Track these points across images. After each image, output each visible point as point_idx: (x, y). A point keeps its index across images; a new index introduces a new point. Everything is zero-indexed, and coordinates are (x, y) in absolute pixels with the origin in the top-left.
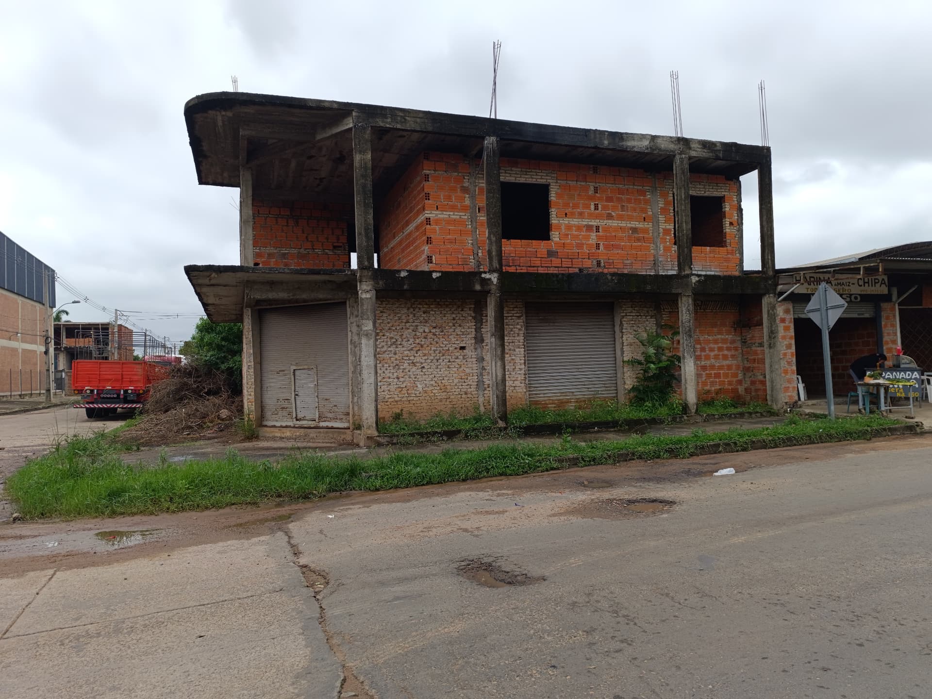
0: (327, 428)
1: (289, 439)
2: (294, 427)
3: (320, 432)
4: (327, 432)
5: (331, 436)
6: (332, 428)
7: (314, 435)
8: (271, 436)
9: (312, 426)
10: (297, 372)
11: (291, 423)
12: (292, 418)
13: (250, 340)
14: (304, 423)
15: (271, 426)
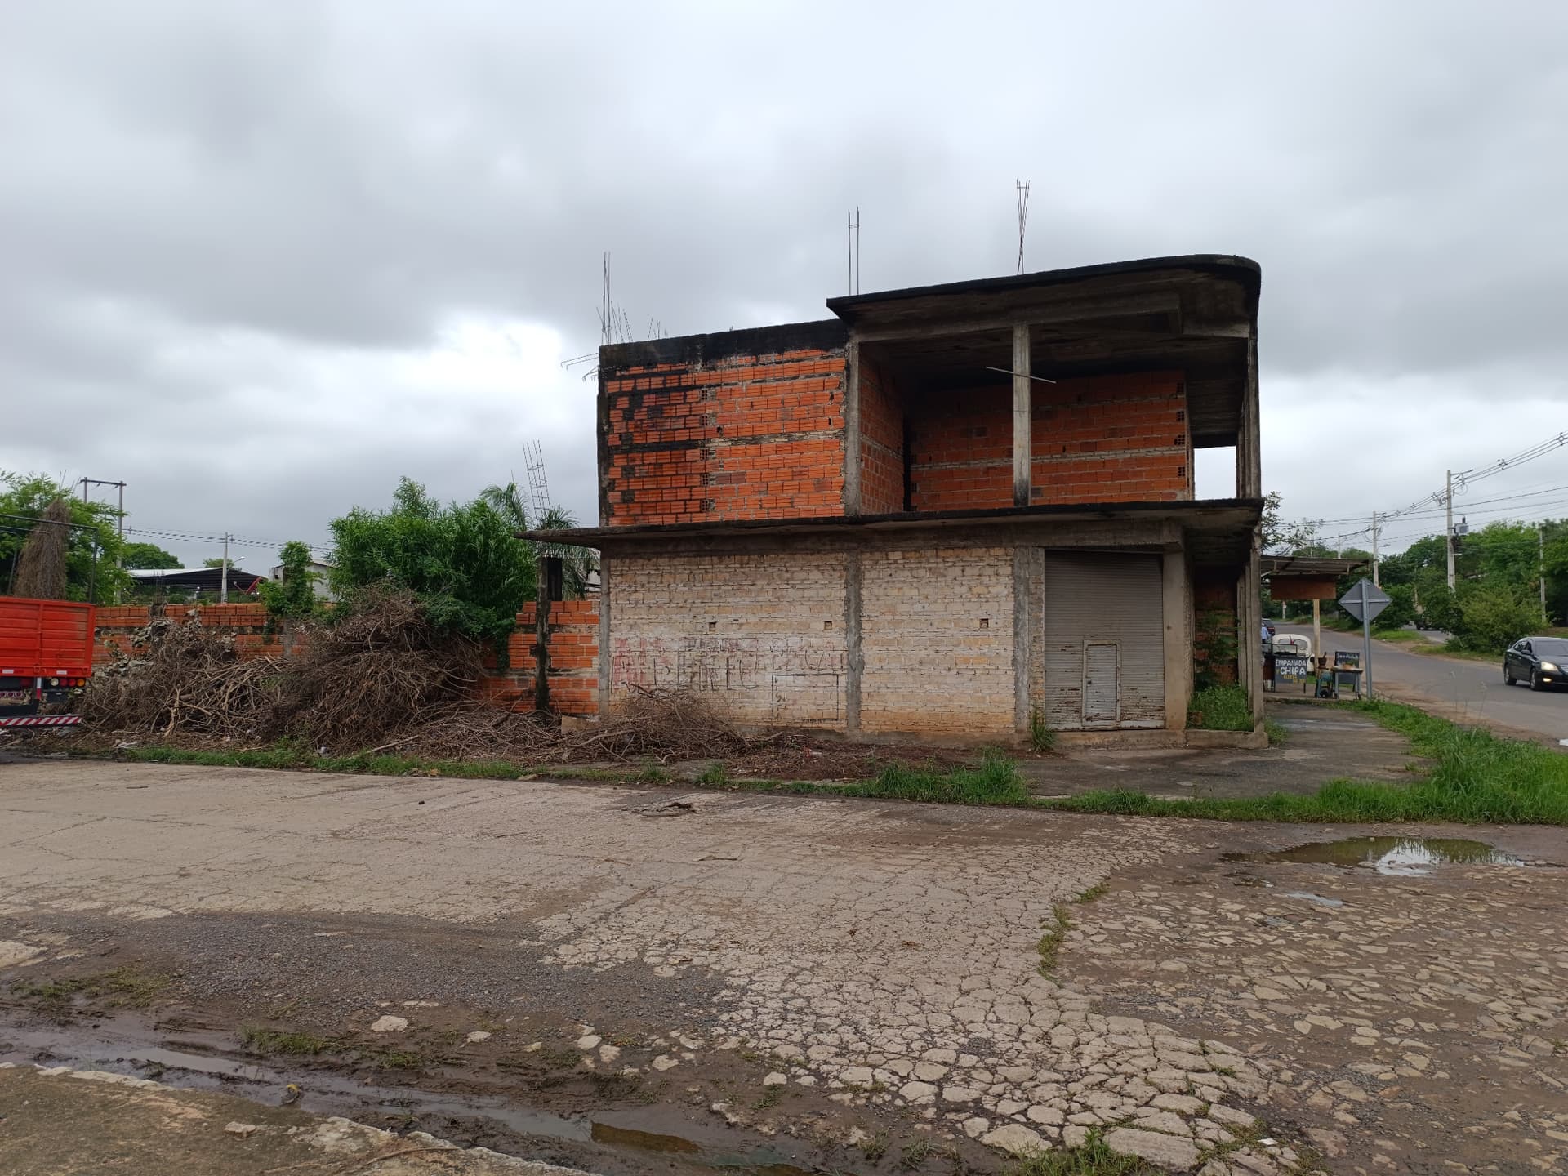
0: (1132, 729)
1: (1096, 747)
2: (1083, 730)
3: (1142, 735)
4: (1151, 735)
5: (1158, 739)
6: (1140, 729)
7: (1135, 740)
8: (1070, 744)
9: (1111, 727)
10: (1092, 650)
11: (1078, 725)
12: (1081, 717)
13: (1040, 599)
14: (1098, 723)
15: (1057, 731)
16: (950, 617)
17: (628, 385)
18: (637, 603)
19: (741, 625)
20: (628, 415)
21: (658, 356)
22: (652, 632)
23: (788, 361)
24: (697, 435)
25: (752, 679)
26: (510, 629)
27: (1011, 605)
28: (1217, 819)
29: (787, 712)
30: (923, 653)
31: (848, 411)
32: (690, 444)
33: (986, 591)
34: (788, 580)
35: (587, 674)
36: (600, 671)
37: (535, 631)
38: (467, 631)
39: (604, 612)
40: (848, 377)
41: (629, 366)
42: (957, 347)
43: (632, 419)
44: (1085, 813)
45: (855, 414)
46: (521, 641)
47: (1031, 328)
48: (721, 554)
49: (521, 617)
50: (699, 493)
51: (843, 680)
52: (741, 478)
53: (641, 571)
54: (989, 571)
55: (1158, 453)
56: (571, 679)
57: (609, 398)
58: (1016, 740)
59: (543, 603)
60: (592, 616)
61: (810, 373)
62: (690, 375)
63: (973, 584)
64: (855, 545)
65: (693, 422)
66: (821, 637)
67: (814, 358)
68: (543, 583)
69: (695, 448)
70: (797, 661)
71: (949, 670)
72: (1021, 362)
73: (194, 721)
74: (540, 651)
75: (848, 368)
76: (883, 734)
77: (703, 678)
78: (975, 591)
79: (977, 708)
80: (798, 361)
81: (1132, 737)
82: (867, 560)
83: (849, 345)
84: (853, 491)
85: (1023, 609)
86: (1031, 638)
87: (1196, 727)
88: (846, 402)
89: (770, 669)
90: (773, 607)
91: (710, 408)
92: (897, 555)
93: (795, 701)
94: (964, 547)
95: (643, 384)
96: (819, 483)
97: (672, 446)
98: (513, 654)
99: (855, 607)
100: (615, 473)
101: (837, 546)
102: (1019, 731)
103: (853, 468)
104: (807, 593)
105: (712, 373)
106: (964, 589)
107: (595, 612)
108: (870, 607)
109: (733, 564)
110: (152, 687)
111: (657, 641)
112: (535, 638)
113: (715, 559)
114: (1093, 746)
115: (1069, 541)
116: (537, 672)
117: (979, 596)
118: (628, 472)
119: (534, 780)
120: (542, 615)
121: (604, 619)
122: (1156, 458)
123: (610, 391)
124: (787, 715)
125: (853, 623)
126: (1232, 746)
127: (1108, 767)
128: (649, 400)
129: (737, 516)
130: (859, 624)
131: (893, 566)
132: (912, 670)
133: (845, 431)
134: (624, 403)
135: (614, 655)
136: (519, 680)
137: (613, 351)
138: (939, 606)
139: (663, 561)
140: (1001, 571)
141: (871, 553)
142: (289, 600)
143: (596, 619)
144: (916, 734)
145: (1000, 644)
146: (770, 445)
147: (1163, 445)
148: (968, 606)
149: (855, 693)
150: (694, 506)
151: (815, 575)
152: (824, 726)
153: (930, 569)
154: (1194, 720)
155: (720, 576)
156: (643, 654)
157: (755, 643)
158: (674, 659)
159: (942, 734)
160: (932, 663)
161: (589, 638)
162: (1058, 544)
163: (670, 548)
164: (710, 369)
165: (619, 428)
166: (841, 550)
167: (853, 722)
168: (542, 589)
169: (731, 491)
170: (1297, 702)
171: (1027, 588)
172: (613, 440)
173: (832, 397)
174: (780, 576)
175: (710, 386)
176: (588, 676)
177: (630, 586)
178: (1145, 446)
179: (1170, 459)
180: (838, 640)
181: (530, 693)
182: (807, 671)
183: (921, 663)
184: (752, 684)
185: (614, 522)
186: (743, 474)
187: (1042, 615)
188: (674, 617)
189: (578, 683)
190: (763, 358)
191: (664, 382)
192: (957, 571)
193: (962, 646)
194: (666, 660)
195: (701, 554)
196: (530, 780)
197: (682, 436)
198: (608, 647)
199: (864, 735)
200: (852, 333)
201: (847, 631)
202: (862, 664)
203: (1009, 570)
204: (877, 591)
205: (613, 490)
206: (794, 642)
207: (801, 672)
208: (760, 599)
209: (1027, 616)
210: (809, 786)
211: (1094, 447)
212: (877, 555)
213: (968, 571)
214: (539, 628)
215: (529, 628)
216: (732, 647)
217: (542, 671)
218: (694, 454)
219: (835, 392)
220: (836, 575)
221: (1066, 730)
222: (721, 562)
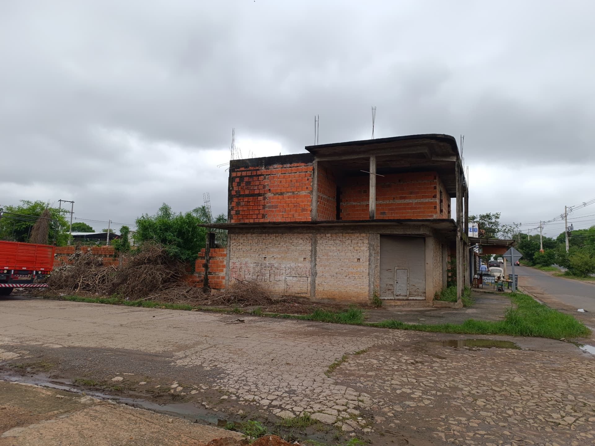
0: (413, 300)
1: (399, 306)
2: (395, 300)
3: (416, 302)
4: (420, 302)
5: (422, 304)
6: (416, 300)
7: (414, 304)
8: (389, 304)
9: (405, 299)
10: (398, 271)
11: (393, 298)
12: (394, 295)
13: (378, 252)
14: (400, 297)
15: (384, 299)
16: (347, 258)
17: (239, 174)
18: (239, 250)
19: (275, 258)
20: (239, 184)
21: (250, 164)
22: (244, 260)
23: (293, 167)
24: (262, 192)
25: (278, 278)
26: (196, 258)
27: (368, 254)
28: (425, 331)
29: (290, 290)
30: (337, 270)
31: (313, 185)
32: (259, 195)
33: (359, 249)
34: (291, 243)
35: (222, 274)
36: (226, 273)
37: (204, 259)
38: (180, 258)
39: (228, 252)
40: (314, 173)
41: (240, 167)
42: (354, 163)
43: (240, 185)
44: (381, 328)
45: (316, 185)
46: (200, 262)
47: (376, 157)
48: (269, 233)
49: (200, 254)
50: (262, 212)
51: (309, 279)
52: (276, 207)
53: (241, 239)
54: (361, 241)
55: (427, 201)
56: (216, 276)
57: (233, 178)
58: (369, 303)
59: (207, 249)
60: (224, 254)
61: (301, 171)
62: (260, 171)
63: (355, 246)
64: (315, 231)
65: (261, 187)
66: (302, 263)
67: (302, 166)
68: (208, 242)
69: (261, 196)
70: (294, 272)
71: (346, 276)
72: (373, 169)
73: (86, 287)
74: (206, 266)
75: (313, 170)
76: (323, 299)
77: (261, 277)
78: (356, 248)
79: (356, 290)
80: (297, 167)
81: (412, 303)
82: (318, 237)
83: (314, 162)
84: (314, 212)
85: (372, 255)
86: (375, 266)
87: (437, 300)
88: (313, 181)
89: (284, 274)
90: (286, 252)
91: (267, 182)
92: (329, 235)
93: (293, 286)
94: (352, 233)
95: (244, 174)
96: (303, 209)
97: (253, 195)
98: (196, 267)
99: (314, 253)
100: (234, 204)
101: (309, 231)
102: (370, 299)
103: (314, 204)
104: (298, 248)
105: (268, 170)
106: (352, 248)
107: (225, 253)
108: (319, 253)
109: (273, 236)
110: (73, 275)
111: (246, 263)
112: (204, 261)
113: (267, 235)
114: (397, 305)
115: (388, 232)
116: (204, 274)
117: (357, 250)
118: (238, 204)
119: (197, 311)
120: (207, 253)
121: (228, 255)
122: (426, 203)
123: (233, 176)
124: (290, 291)
125: (313, 259)
126: (449, 307)
127: (399, 313)
128: (246, 179)
129: (275, 220)
130: (315, 259)
131: (327, 239)
132: (333, 276)
133: (312, 191)
134: (237, 180)
135: (231, 268)
136: (198, 276)
137: (234, 162)
138: (343, 254)
139: (249, 235)
140: (364, 242)
141: (320, 234)
142: (122, 246)
143: (225, 255)
144: (334, 299)
145: (364, 267)
146: (286, 196)
147: (428, 198)
148: (353, 254)
149: (313, 283)
150: (260, 216)
151: (301, 241)
152: (302, 295)
153: (340, 240)
154: (437, 297)
155: (268, 241)
156: (241, 268)
157: (279, 265)
158: (252, 270)
159: (343, 299)
160: (340, 274)
161: (222, 262)
162: (384, 233)
163: (251, 231)
164: (267, 169)
165: (236, 188)
166: (310, 233)
167: (312, 294)
168: (208, 244)
169: (272, 211)
170: (489, 293)
171: (374, 248)
172: (233, 193)
173: (308, 180)
174: (289, 241)
175: (267, 175)
176: (222, 275)
177: (237, 244)
178: (422, 198)
179: (431, 203)
180: (308, 265)
181: (202, 281)
182: (297, 275)
183: (336, 274)
184: (278, 280)
185: (233, 221)
186: (277, 205)
187: (379, 258)
188: (252, 255)
189: (218, 278)
190: (285, 166)
191: (251, 173)
192: (350, 241)
193: (351, 268)
194: (248, 270)
195: (262, 233)
196: (195, 311)
197: (257, 192)
198: (229, 265)
199: (316, 299)
200: (315, 158)
201: (311, 261)
202: (316, 273)
203: (367, 242)
204: (321, 247)
205: (233, 210)
206: (293, 265)
207: (295, 276)
208: (282, 249)
209: (373, 258)
210: (289, 316)
211: (404, 198)
212: (322, 235)
213: (353, 241)
214: (206, 258)
215: (203, 258)
216: (272, 266)
217: (206, 273)
218: (261, 198)
219: (309, 178)
220: (308, 241)
221: (388, 300)
222: (269, 236)
